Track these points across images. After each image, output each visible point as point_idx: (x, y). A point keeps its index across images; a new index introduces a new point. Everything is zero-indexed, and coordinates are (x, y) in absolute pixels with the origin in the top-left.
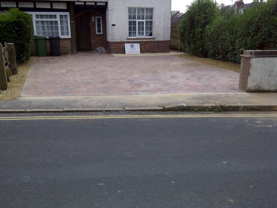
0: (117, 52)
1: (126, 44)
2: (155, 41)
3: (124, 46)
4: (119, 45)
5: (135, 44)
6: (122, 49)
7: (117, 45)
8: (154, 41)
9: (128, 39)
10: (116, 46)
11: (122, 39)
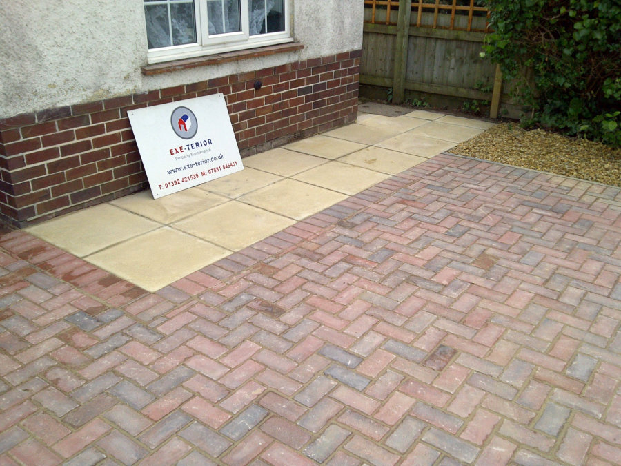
0: (75, 198)
1: (136, 117)
2: (303, 63)
3: (130, 135)
4: (80, 134)
5: (196, 105)
6: (115, 162)
7: (69, 136)
8: (295, 65)
9: (149, 71)
10: (66, 150)
11: (102, 73)
